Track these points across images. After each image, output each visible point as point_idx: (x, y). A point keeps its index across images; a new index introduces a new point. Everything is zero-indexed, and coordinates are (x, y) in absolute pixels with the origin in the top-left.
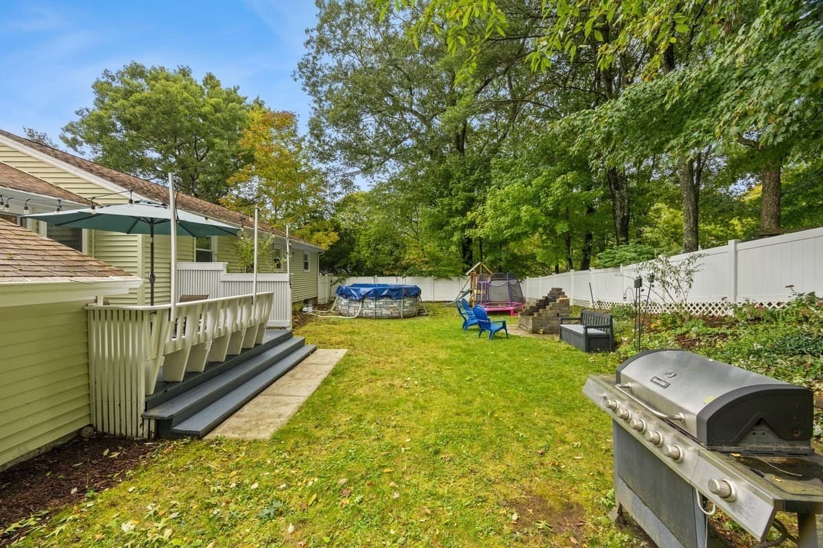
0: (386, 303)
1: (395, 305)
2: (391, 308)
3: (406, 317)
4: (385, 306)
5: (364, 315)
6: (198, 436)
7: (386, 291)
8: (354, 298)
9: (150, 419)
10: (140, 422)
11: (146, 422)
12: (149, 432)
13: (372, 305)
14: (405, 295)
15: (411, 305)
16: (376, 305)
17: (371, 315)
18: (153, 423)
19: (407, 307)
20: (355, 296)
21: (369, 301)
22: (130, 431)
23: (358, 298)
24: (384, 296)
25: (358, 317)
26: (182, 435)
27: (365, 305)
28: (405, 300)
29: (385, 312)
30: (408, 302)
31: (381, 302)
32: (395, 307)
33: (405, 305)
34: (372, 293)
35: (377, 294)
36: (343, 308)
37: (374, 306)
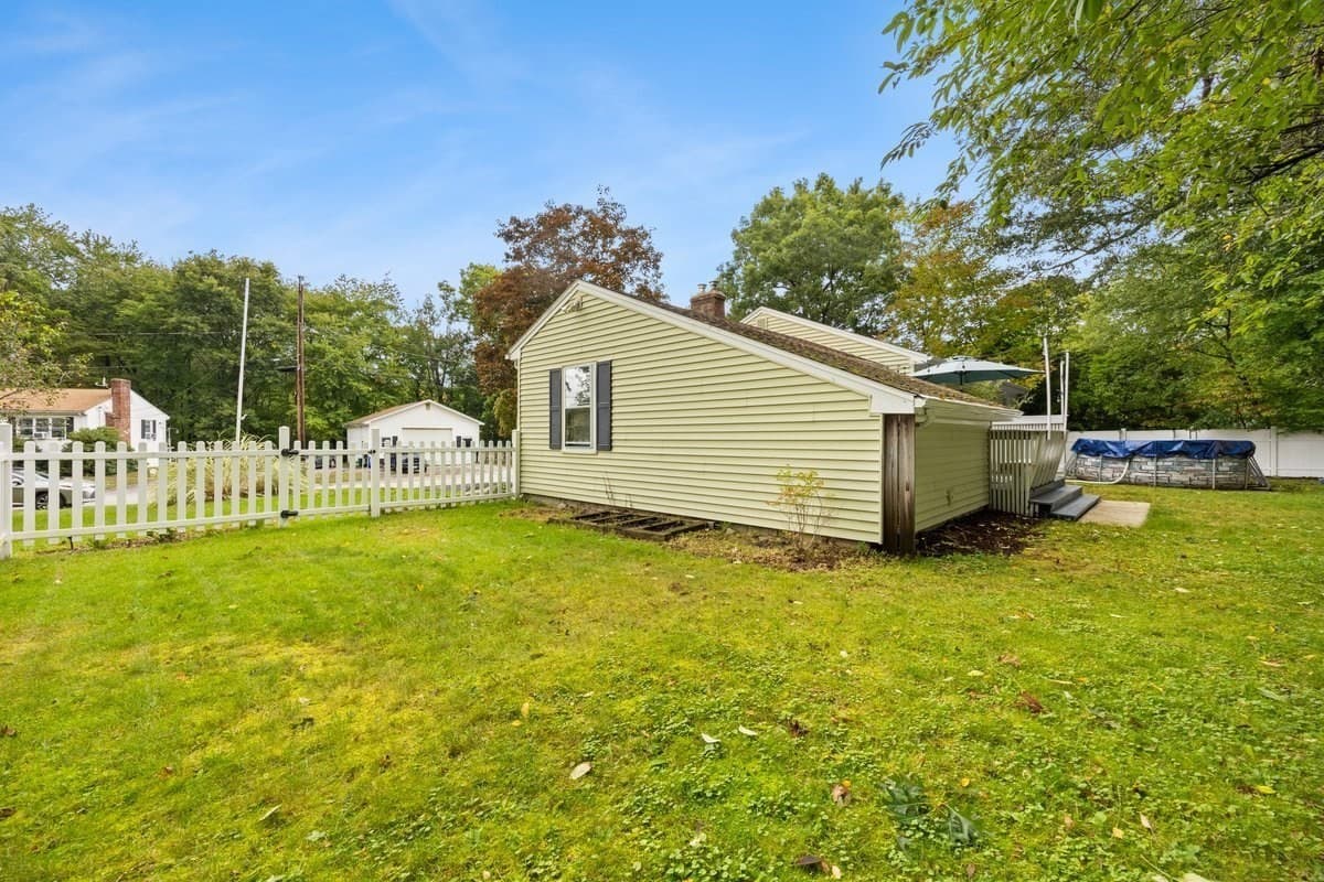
0: (1180, 464)
1: (1198, 467)
2: (1191, 471)
3: (1220, 487)
4: (1178, 468)
5: (1133, 481)
6: (1074, 519)
7: (1180, 446)
8: (1112, 455)
9: (1035, 503)
10: (1027, 505)
11: (1032, 506)
12: (1035, 513)
13: (1150, 465)
14: (1220, 453)
15: (1235, 470)
16: (1157, 467)
17: (1148, 480)
18: (1037, 507)
19: (1224, 473)
20: (1115, 453)
21: (1144, 460)
22: (1019, 510)
23: (1121, 455)
24: (1175, 453)
25: (1119, 483)
26: (1063, 518)
27: (1135, 466)
28: (1220, 460)
29: (1175, 477)
30: (1226, 465)
31: (1168, 462)
32: (1199, 470)
33: (1220, 468)
34: (1148, 448)
35: (1160, 451)
36: (1089, 470)
37: (1153, 468)
